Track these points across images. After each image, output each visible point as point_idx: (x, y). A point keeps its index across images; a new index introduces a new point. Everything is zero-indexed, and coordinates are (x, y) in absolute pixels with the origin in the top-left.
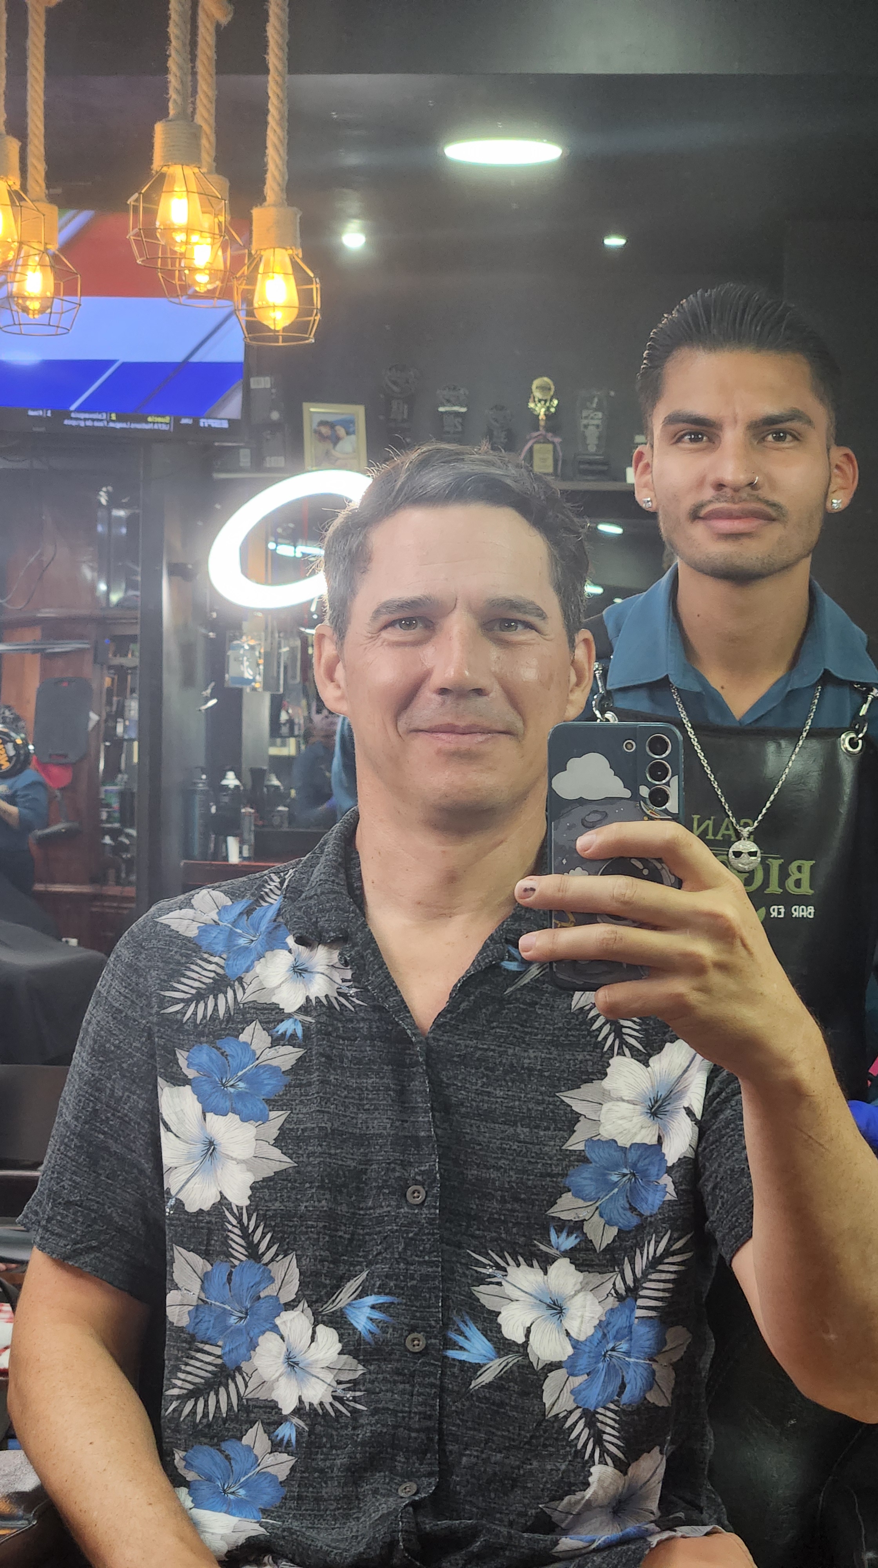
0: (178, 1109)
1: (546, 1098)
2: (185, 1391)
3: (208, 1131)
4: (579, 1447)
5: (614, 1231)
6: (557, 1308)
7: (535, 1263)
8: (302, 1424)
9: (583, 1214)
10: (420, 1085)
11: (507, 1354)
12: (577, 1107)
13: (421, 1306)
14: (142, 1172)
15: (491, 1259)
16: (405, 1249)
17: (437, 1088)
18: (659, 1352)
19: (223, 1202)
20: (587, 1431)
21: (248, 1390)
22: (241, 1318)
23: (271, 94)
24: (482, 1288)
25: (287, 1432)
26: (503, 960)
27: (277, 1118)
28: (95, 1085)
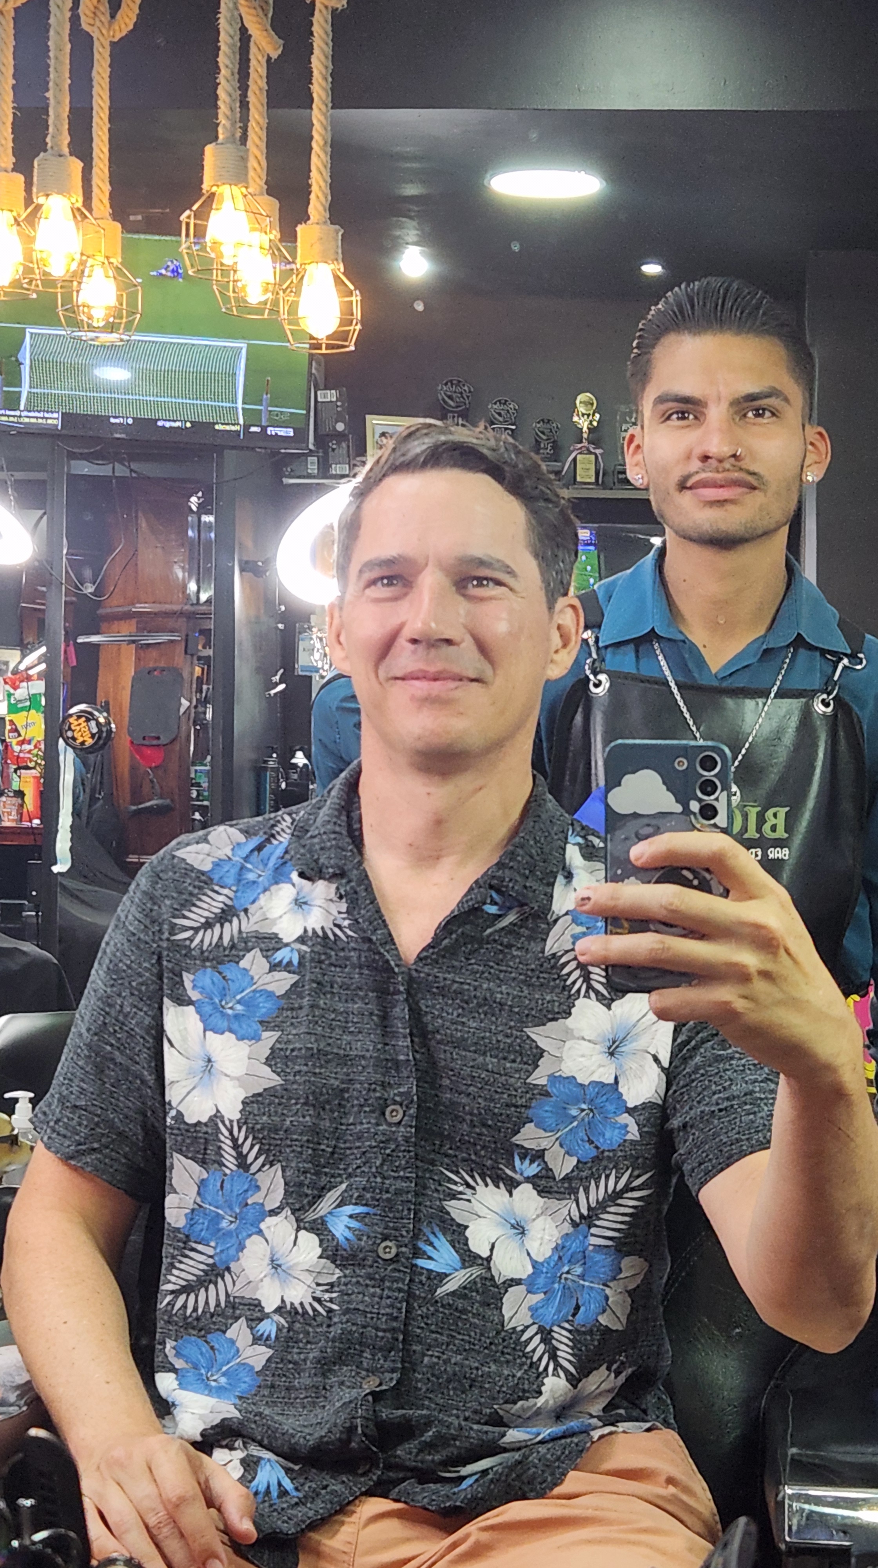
0: (182, 1028)
1: (515, 1032)
2: (178, 1287)
3: (208, 1047)
4: (535, 1359)
5: (574, 1161)
6: (520, 1229)
7: (501, 1185)
8: (282, 1321)
9: (544, 1144)
10: (401, 1011)
11: (471, 1266)
12: (542, 1043)
13: (394, 1218)
14: (143, 1082)
15: (462, 1178)
16: (382, 1165)
17: (416, 1014)
18: (614, 1279)
19: (217, 1116)
20: (542, 1346)
21: (236, 1288)
22: (232, 1222)
23: (315, 121)
24: (453, 1203)
25: (268, 1327)
26: (485, 903)
27: (270, 1038)
28: (107, 1001)
